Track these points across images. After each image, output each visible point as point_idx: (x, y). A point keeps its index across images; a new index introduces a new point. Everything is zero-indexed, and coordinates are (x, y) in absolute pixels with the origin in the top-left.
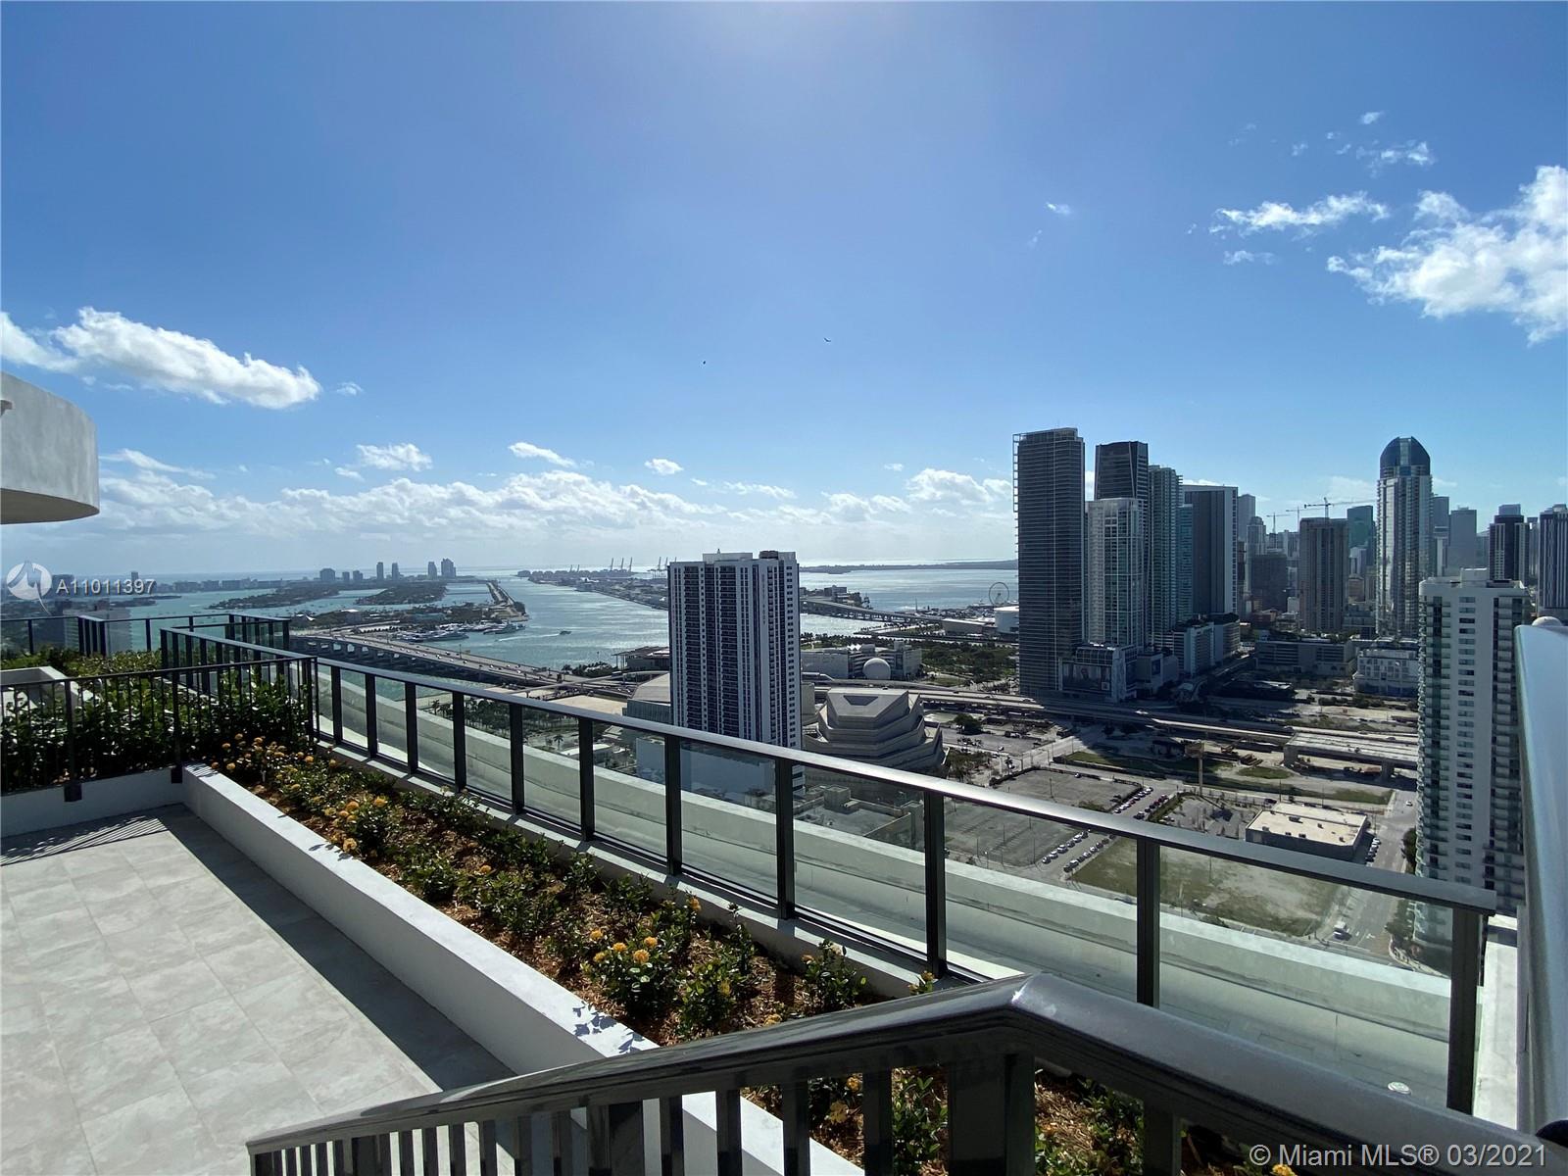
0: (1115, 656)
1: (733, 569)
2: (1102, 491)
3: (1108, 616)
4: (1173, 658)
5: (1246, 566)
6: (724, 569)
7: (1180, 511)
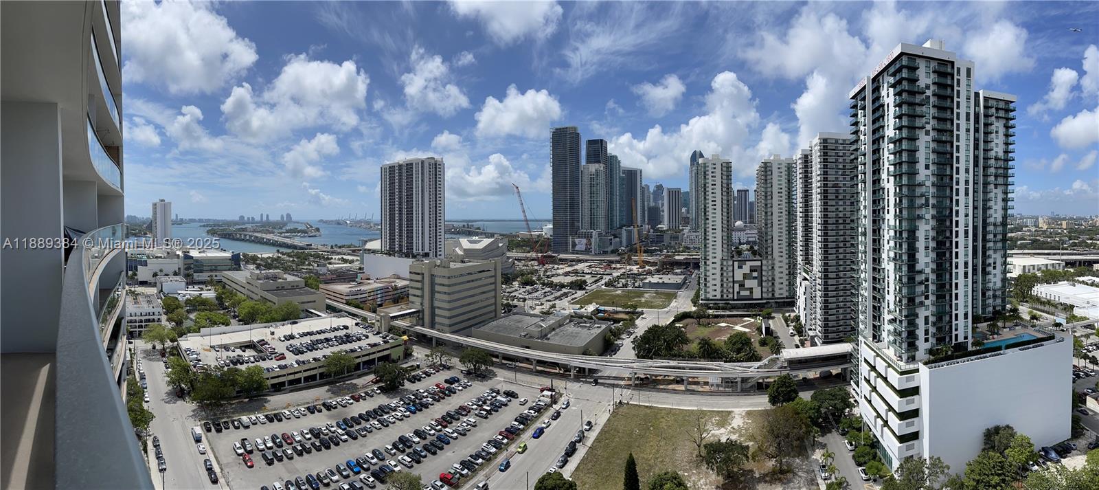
0: (593, 234)
1: (412, 164)
2: (589, 161)
3: (591, 219)
4: (617, 239)
5: (646, 212)
6: (407, 165)
7: (620, 177)
